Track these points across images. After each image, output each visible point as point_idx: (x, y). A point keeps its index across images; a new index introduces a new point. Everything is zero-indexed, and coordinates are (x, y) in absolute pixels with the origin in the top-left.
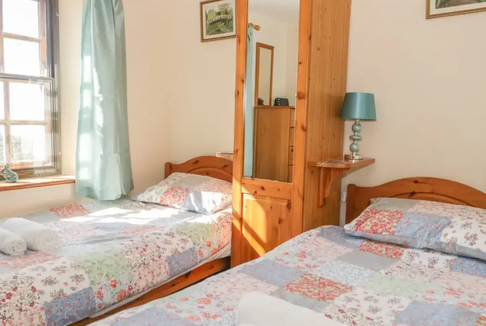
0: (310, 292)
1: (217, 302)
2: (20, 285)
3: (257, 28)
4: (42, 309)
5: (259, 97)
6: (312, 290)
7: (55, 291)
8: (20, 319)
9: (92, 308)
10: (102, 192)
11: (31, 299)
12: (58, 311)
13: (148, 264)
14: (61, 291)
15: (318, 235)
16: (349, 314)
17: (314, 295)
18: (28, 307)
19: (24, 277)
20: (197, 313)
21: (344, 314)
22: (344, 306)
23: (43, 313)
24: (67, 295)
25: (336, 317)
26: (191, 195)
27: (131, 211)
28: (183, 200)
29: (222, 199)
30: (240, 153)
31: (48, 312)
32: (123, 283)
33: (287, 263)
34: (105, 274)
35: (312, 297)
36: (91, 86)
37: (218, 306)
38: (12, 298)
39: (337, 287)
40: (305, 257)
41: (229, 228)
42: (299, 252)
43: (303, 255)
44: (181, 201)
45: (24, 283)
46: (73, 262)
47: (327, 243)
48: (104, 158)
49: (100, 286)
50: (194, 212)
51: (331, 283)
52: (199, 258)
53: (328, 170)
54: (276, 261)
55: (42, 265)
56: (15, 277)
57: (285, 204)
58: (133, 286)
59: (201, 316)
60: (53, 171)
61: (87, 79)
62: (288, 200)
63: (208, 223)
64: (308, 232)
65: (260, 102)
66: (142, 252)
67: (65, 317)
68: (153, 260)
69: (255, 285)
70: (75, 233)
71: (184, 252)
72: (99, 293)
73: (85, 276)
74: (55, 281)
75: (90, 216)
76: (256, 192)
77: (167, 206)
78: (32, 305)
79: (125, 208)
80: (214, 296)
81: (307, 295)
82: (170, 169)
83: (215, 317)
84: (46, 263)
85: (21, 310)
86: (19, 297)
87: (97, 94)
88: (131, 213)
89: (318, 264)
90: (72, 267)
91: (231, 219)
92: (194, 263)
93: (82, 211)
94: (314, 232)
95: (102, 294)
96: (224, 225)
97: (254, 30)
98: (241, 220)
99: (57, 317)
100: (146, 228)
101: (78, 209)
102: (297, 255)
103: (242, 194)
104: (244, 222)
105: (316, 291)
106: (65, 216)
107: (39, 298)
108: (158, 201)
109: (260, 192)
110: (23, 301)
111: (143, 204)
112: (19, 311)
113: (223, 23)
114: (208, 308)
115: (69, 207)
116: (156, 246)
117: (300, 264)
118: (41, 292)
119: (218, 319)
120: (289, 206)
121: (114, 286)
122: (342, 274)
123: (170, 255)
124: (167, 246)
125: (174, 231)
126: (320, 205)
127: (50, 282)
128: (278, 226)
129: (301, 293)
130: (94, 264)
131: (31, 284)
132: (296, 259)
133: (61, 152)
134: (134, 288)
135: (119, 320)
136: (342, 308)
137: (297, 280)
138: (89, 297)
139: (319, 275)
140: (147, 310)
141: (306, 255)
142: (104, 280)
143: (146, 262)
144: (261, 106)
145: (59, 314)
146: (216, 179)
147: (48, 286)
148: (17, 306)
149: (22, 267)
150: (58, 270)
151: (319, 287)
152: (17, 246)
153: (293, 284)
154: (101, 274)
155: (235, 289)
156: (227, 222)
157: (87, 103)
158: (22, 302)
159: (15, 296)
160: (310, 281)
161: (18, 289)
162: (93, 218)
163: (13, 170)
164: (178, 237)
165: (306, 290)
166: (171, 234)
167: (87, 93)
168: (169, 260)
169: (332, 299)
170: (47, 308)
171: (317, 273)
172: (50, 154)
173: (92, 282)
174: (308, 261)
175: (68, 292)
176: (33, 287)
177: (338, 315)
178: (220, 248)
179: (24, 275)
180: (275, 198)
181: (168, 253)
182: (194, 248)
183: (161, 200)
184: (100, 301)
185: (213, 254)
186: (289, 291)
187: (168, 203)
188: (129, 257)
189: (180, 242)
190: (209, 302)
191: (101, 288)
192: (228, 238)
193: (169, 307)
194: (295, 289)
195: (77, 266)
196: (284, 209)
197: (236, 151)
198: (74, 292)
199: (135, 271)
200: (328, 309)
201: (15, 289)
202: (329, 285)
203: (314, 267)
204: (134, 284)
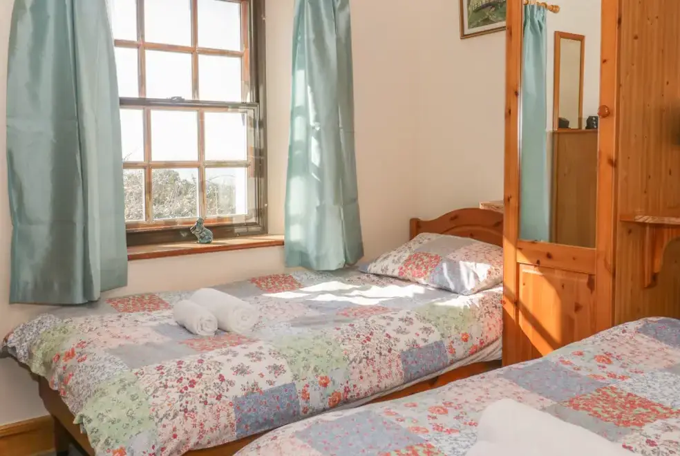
0: (608, 412)
1: (457, 412)
2: (206, 372)
3: (555, 9)
4: (231, 404)
5: (560, 116)
6: (611, 409)
7: (248, 383)
8: (204, 414)
9: (294, 411)
10: (318, 258)
11: (217, 390)
12: (250, 410)
13: (372, 359)
14: (256, 384)
15: (638, 331)
16: (662, 449)
17: (612, 417)
18: (214, 400)
19: (212, 362)
20: (426, 424)
21: (655, 447)
22: (657, 437)
23: (232, 410)
24: (263, 389)
25: (640, 450)
26: (445, 266)
27: (357, 287)
28: (431, 272)
29: (490, 273)
30: (513, 201)
31: (238, 409)
32: (337, 383)
33: (578, 369)
34: (312, 367)
35: (608, 419)
36: (304, 111)
37: (457, 417)
38: (196, 387)
39: (654, 410)
40: (609, 362)
41: (498, 315)
42: (601, 353)
43: (606, 358)
44: (428, 274)
45: (210, 369)
46: (273, 348)
47: (652, 345)
48: (321, 210)
49: (306, 382)
50: (447, 290)
51: (645, 404)
52: (450, 357)
53: (658, 227)
54: (561, 364)
55: (233, 349)
56: (201, 361)
57: (585, 280)
58: (352, 388)
59: (430, 428)
60: (258, 229)
61: (299, 102)
62: (590, 275)
63: (465, 306)
64: (621, 326)
65: (563, 124)
66: (365, 342)
67: (261, 420)
68: (380, 354)
69: (519, 395)
70: (280, 312)
71: (427, 347)
72: (304, 392)
73: (287, 368)
74: (248, 370)
75: (302, 292)
76: (538, 262)
77: (408, 281)
78: (219, 397)
79: (350, 282)
80: (455, 404)
81: (599, 416)
82: (417, 227)
83: (449, 431)
84: (238, 347)
85: (206, 403)
86: (204, 386)
87: (312, 123)
88: (357, 289)
89: (630, 374)
90: (270, 354)
91: (502, 302)
92: (442, 364)
93: (293, 285)
94: (632, 326)
95: (309, 395)
96: (490, 310)
97: (549, 13)
98: (516, 303)
99: (250, 417)
100: (375, 309)
101: (285, 282)
102: (599, 358)
103: (518, 265)
104: (521, 307)
105: (617, 412)
106: (269, 290)
107: (228, 390)
108: (396, 273)
109: (545, 262)
110: (209, 392)
111: (376, 278)
112: (203, 404)
113: (493, 9)
114: (442, 420)
115: (275, 278)
116: (385, 334)
117: (599, 372)
118: (231, 383)
119: (454, 435)
120: (591, 284)
121: (325, 385)
122: (667, 391)
123: (405, 349)
124: (399, 336)
125: (412, 316)
126: (646, 284)
127: (241, 371)
128: (575, 316)
129: (591, 413)
130: (299, 352)
131: (219, 371)
132: (594, 364)
133: (267, 203)
134: (352, 391)
135: (320, 422)
136: (653, 439)
137: (589, 395)
138: (291, 396)
139: (628, 390)
140: (359, 414)
141: (612, 359)
142: (310, 375)
143: (370, 357)
144: (565, 130)
145: (252, 413)
146: (482, 243)
147: (239, 376)
148: (201, 397)
149: (210, 350)
150: (253, 357)
151: (624, 407)
152: (206, 324)
153: (581, 399)
154: (307, 367)
155: (487, 398)
156: (496, 307)
157: (299, 135)
158: (207, 392)
159: (199, 384)
160: (611, 398)
161: (204, 377)
162: (305, 295)
163: (208, 227)
164: (418, 325)
165: (599, 410)
166: (408, 321)
167: (299, 122)
168: (404, 356)
169: (641, 425)
170: (237, 405)
171: (625, 387)
172: (253, 207)
173: (296, 377)
174: (614, 368)
175: (265, 387)
176: (220, 375)
177: (643, 448)
178: (483, 345)
179: (211, 360)
180: (568, 271)
181: (402, 346)
182: (442, 341)
183: (399, 273)
184: (305, 404)
185: (472, 354)
186: (572, 408)
187: (409, 277)
188: (347, 347)
189: (421, 331)
190: (446, 412)
191: (308, 386)
192: (497, 331)
193: (389, 413)
194: (581, 406)
195: (276, 354)
196: (584, 289)
197: (507, 200)
198: (271, 387)
199: (354, 368)
200: (629, 439)
201: (200, 376)
202: (640, 405)
203: (623, 378)
204: (352, 385)
